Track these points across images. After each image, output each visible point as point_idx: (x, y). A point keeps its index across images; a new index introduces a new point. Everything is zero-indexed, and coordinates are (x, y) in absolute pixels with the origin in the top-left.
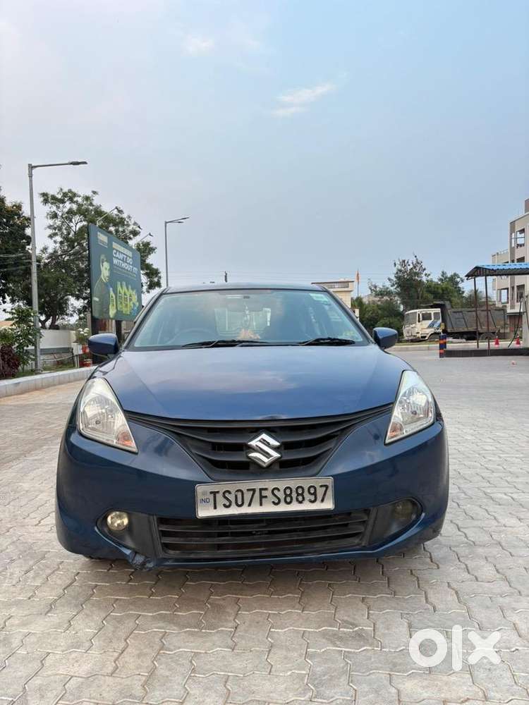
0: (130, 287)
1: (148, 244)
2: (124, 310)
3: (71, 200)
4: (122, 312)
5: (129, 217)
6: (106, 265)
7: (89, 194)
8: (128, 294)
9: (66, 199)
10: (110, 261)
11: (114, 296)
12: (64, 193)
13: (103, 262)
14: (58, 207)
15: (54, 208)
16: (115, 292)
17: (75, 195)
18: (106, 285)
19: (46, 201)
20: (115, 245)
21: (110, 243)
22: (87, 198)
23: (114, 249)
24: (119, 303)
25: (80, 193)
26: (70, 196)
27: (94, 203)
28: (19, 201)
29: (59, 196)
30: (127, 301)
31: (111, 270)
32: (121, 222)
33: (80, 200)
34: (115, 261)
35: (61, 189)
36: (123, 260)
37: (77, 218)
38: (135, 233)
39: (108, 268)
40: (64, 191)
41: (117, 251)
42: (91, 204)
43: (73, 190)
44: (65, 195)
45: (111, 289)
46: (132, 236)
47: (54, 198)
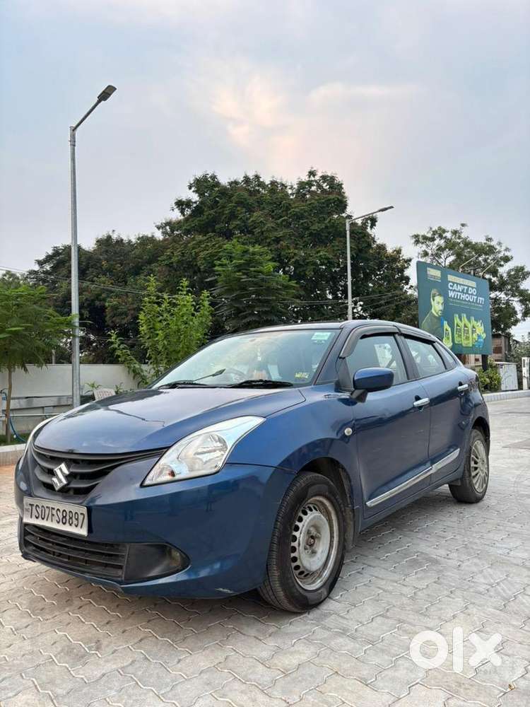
0: (473, 318)
1: (522, 268)
2: (464, 343)
3: (441, 236)
4: (461, 344)
5: (500, 244)
6: (439, 299)
7: (458, 227)
8: (470, 326)
9: (436, 237)
10: (444, 293)
11: (449, 329)
12: (433, 232)
13: (434, 296)
14: (428, 246)
15: (424, 247)
16: (451, 324)
17: (444, 231)
18: (439, 319)
19: (417, 242)
20: (451, 278)
21: (444, 277)
22: (455, 232)
23: (450, 282)
24: (456, 336)
25: (447, 229)
26: (440, 233)
27: (463, 236)
28: (399, 246)
29: (429, 235)
30: (468, 333)
31: (445, 303)
32: (491, 250)
33: (448, 235)
34: (451, 294)
35: (431, 228)
36: (463, 292)
37: (447, 252)
38: (507, 259)
39: (442, 301)
40: (434, 229)
41: (454, 283)
42: (459, 238)
43: (443, 227)
44: (435, 232)
45: (445, 323)
46: (502, 263)
47: (425, 238)
